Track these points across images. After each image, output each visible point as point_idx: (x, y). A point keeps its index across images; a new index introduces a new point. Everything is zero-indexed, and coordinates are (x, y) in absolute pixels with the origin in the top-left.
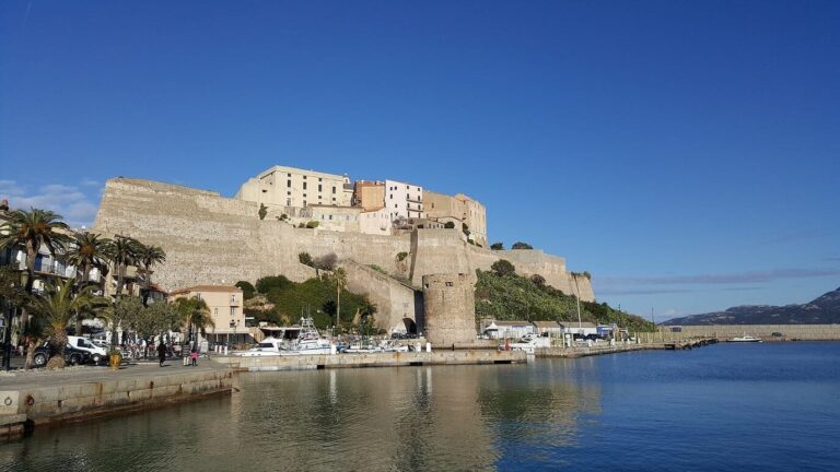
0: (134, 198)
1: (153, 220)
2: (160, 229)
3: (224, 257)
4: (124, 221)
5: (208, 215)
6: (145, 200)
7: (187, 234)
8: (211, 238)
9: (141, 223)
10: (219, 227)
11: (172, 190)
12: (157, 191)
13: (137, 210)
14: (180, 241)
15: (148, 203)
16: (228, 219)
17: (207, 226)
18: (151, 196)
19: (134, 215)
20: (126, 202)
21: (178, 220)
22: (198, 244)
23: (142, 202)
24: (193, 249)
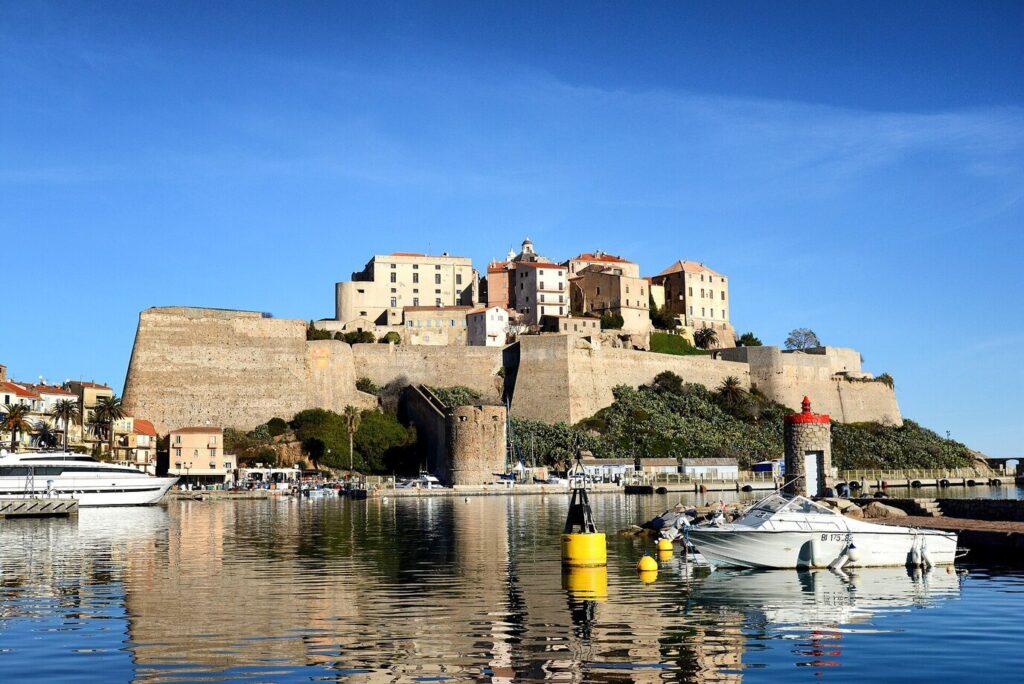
0: (167, 329)
1: (185, 351)
2: (194, 361)
3: (263, 388)
4: (156, 355)
5: (246, 341)
6: (178, 330)
7: (222, 364)
8: (249, 366)
9: (174, 356)
10: (258, 353)
11: (206, 316)
12: (190, 319)
13: (170, 341)
14: (214, 373)
15: (181, 333)
16: (270, 344)
17: (245, 353)
18: (185, 325)
19: (167, 347)
20: (158, 334)
21: (213, 350)
22: (233, 375)
23: (175, 333)
24: (228, 380)
